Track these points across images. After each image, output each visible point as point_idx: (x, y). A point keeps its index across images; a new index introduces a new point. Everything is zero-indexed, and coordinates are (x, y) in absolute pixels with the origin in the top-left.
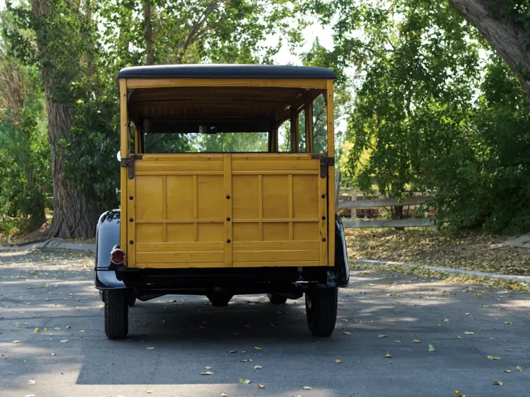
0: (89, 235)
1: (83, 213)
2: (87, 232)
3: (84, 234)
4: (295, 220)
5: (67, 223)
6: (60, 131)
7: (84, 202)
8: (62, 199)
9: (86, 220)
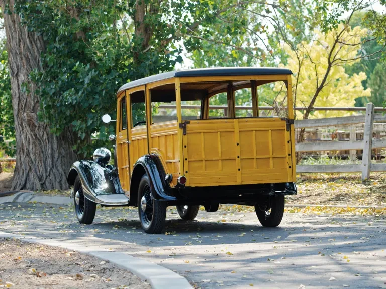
0: (64, 186)
1: (55, 159)
2: (60, 182)
3: (57, 185)
4: (274, 156)
5: (36, 172)
6: (24, 60)
7: (55, 145)
8: (29, 143)
9: (59, 168)
